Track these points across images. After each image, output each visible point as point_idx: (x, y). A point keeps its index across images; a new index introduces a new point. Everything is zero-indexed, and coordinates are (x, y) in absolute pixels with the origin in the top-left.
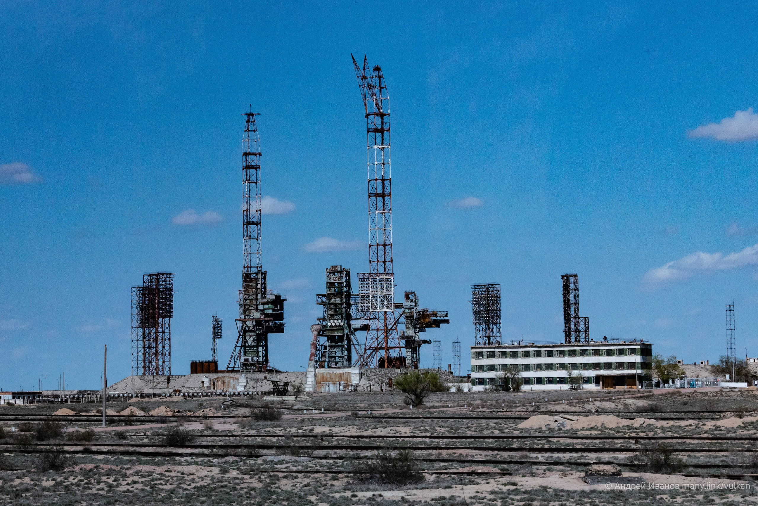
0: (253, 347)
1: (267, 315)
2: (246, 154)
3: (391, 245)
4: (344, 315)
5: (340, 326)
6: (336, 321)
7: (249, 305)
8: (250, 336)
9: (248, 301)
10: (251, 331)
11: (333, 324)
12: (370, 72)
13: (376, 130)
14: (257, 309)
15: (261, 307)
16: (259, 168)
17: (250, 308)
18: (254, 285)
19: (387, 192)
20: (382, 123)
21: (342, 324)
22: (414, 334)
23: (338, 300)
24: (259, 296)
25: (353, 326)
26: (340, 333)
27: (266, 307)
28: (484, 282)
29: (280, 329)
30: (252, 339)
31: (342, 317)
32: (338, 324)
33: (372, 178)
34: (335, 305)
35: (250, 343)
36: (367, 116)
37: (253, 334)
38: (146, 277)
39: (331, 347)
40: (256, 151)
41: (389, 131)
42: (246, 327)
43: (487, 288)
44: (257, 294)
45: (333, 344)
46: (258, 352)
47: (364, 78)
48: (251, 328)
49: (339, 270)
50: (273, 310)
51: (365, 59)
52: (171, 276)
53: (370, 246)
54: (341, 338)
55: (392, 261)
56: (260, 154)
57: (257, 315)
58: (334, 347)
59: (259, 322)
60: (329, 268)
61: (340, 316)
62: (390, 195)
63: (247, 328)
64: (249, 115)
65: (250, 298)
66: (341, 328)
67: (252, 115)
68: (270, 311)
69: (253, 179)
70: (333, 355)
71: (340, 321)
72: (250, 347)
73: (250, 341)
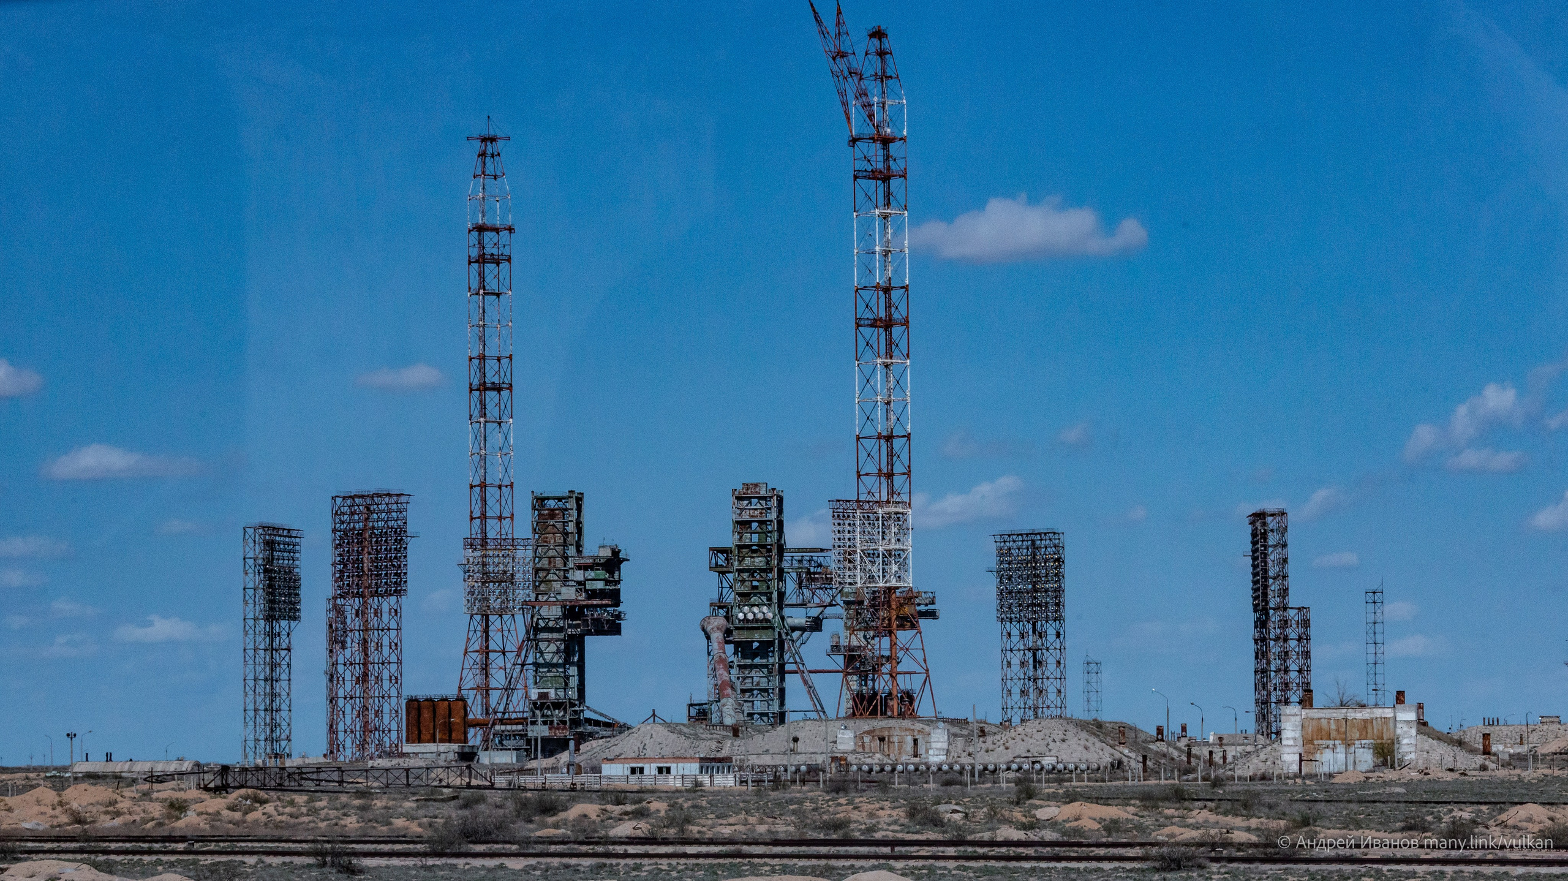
0: (556, 665)
1: (593, 594)
2: (481, 229)
3: (908, 436)
4: (775, 595)
5: (767, 621)
6: (756, 610)
7: (548, 571)
8: (549, 641)
9: (545, 561)
10: (551, 630)
11: (750, 616)
12: (859, 43)
13: (874, 175)
14: (565, 580)
15: (579, 575)
16: (509, 260)
17: (550, 577)
18: (559, 526)
19: (896, 316)
20: (887, 158)
21: (770, 615)
22: (863, 643)
23: (759, 562)
24: (572, 551)
25: (790, 621)
26: (766, 636)
27: (591, 574)
28: (1026, 528)
29: (613, 628)
30: (553, 648)
31: (770, 599)
32: (760, 616)
33: (864, 283)
34: (751, 572)
35: (548, 657)
36: (854, 141)
37: (556, 635)
38: (339, 501)
39: (740, 667)
40: (498, 223)
41: (904, 176)
42: (541, 622)
43: (1033, 541)
44: (565, 545)
45: (749, 662)
46: (567, 678)
47: (842, 55)
48: (551, 624)
49: (763, 493)
50: (607, 582)
51: (839, 12)
52: (403, 499)
53: (858, 438)
54: (765, 648)
55: (908, 474)
56: (510, 230)
57: (569, 593)
58: (752, 667)
59: (572, 612)
60: (739, 487)
61: (764, 598)
62: (906, 323)
63: (542, 624)
64: (484, 140)
65: (551, 553)
66: (765, 625)
67: (493, 140)
68: (600, 585)
69: (492, 285)
70: (748, 686)
71: (765, 609)
72: (550, 666)
73: (550, 651)
